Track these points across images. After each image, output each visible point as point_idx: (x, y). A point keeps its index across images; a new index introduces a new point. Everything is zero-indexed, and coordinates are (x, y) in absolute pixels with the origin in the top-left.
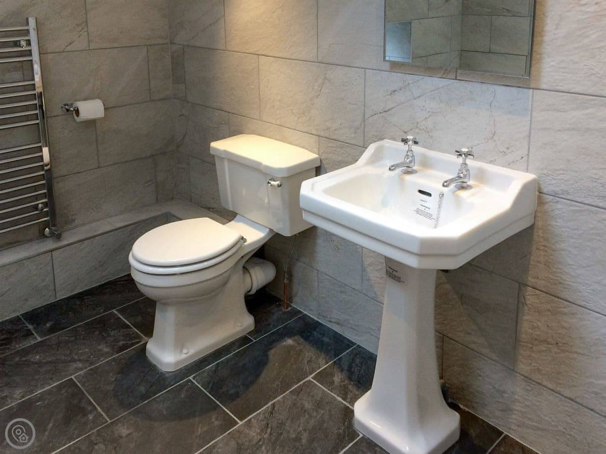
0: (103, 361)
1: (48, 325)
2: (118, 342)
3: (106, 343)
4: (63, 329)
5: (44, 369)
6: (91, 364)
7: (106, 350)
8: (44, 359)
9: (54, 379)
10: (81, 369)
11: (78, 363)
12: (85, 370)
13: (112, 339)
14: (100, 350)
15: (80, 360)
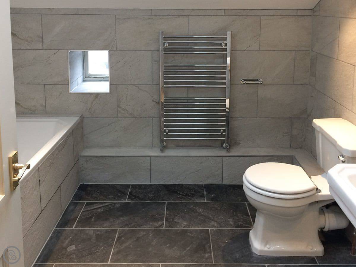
0: (227, 228)
1: (213, 196)
2: (239, 221)
3: (233, 219)
4: (218, 201)
5: (200, 218)
6: (221, 227)
7: (231, 223)
8: (202, 212)
9: (201, 225)
10: (215, 227)
11: (215, 223)
12: (217, 229)
13: (237, 218)
14: (228, 221)
15: (217, 222)
